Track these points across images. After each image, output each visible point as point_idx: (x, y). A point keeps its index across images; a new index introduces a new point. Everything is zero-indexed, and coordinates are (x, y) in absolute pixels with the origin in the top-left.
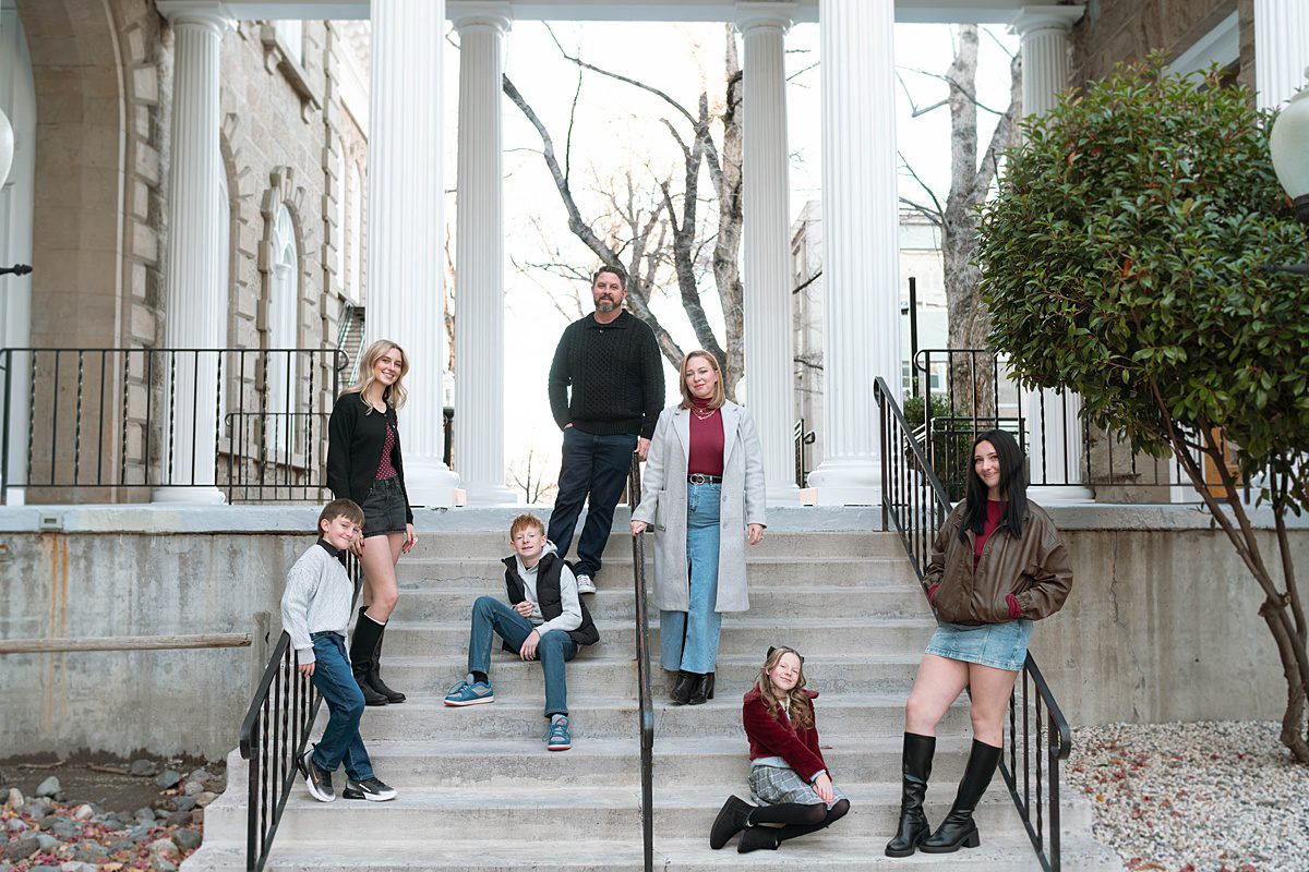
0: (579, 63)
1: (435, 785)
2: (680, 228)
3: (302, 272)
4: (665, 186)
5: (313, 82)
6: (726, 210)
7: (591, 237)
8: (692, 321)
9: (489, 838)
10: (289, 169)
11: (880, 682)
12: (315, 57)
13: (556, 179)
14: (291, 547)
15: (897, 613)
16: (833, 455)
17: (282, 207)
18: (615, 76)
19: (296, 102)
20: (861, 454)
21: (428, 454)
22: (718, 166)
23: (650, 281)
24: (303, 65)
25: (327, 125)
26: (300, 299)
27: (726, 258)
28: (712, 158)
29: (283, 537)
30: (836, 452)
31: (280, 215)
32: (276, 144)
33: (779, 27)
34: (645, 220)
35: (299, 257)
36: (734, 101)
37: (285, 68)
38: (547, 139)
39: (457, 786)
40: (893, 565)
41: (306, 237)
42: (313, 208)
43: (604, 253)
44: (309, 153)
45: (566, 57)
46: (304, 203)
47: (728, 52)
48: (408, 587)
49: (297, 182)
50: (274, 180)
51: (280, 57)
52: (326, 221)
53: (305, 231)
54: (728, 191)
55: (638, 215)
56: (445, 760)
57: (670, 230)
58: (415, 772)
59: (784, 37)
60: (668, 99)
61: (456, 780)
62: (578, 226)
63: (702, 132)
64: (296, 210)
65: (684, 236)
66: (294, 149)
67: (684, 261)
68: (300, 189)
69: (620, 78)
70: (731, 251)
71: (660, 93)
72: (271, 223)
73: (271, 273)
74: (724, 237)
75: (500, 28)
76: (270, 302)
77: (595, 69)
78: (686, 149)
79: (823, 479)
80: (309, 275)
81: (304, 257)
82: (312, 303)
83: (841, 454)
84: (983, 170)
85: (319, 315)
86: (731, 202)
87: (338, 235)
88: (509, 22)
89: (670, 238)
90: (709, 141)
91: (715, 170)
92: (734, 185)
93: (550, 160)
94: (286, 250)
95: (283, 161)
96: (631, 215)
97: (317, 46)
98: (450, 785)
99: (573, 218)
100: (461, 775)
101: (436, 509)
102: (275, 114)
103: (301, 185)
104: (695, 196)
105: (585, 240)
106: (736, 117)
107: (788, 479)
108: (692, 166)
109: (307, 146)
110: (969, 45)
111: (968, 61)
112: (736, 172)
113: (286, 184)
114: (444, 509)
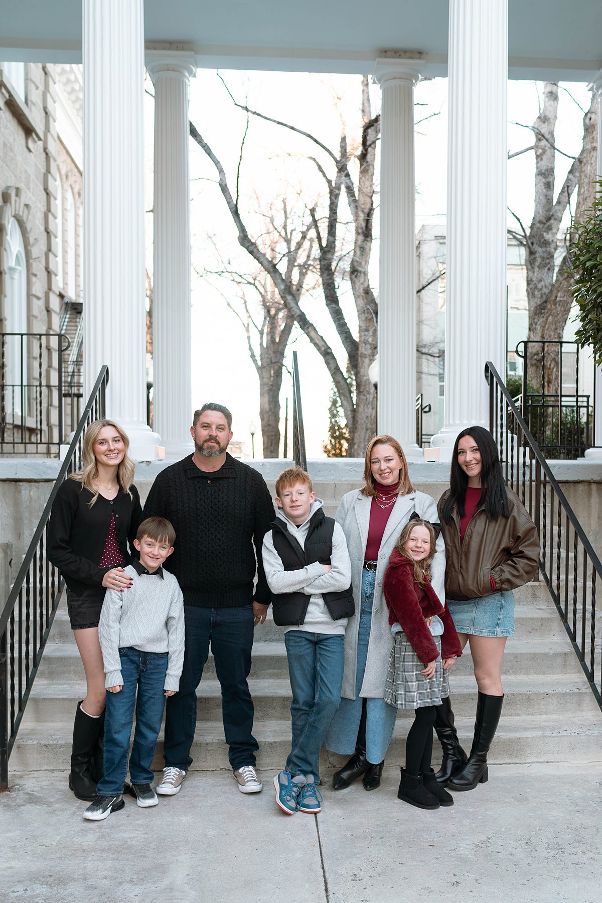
0: (247, 109)
2: (324, 244)
3: (30, 274)
4: (313, 211)
5: (35, 118)
6: (360, 231)
7: (255, 250)
8: (333, 318)
10: (18, 189)
12: (36, 96)
13: (229, 203)
14: (27, 492)
16: (452, 422)
17: (12, 220)
18: (274, 121)
19: (21, 134)
21: (135, 419)
22: (353, 195)
23: (300, 285)
24: (26, 102)
25: (47, 154)
26: (29, 295)
27: (360, 269)
28: (350, 189)
29: (21, 484)
30: (454, 420)
31: (11, 226)
32: (6, 167)
33: (409, 80)
35: (27, 261)
36: (368, 143)
37: (11, 105)
38: (221, 171)
41: (33, 245)
42: (37, 222)
43: (265, 263)
44: (33, 177)
45: (236, 104)
46: (30, 217)
47: (363, 104)
49: (24, 199)
50: (6, 197)
51: (7, 96)
52: (48, 233)
53: (31, 240)
54: (362, 216)
55: (291, 234)
59: (413, 88)
60: (316, 141)
62: (245, 240)
63: (342, 168)
64: (24, 223)
65: (327, 251)
66: (21, 172)
67: (327, 271)
68: (27, 206)
69: (279, 123)
70: (363, 263)
71: (309, 136)
72: (4, 232)
73: (5, 273)
74: (358, 252)
75: (187, 74)
76: (5, 296)
77: (258, 115)
78: (329, 182)
79: (443, 441)
80: (35, 275)
81: (31, 261)
82: (38, 298)
83: (457, 422)
84: (559, 202)
85: (43, 308)
86: (363, 225)
87: (57, 243)
88: (194, 70)
89: (316, 252)
90: (348, 175)
91: (352, 199)
92: (366, 211)
93: (224, 189)
94: (17, 256)
95: (12, 182)
96: (286, 234)
97: (37, 88)
99: (242, 235)
101: (142, 462)
102: (4, 143)
103: (27, 203)
104: (335, 220)
105: (251, 252)
106: (369, 157)
107: (411, 440)
108: (334, 195)
109: (31, 171)
110: (551, 102)
111: (550, 115)
112: (368, 200)
113: (16, 201)
114: (149, 462)
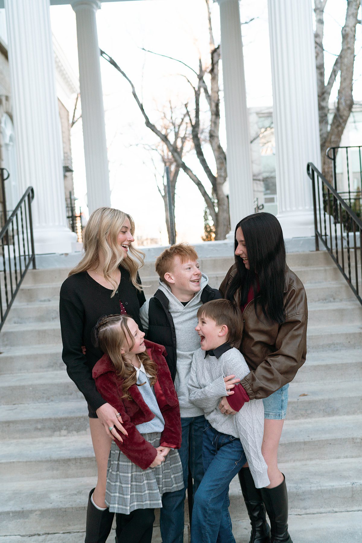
0: (144, 49)
1: (50, 436)
2: (194, 123)
4: (186, 105)
6: (213, 113)
7: (155, 129)
9: (83, 477)
10: (7, 97)
11: (329, 345)
15: (332, 300)
16: (284, 210)
17: (5, 115)
20: (300, 208)
22: (208, 93)
23: (182, 148)
27: (214, 134)
28: (206, 91)
30: (286, 208)
31: (4, 118)
34: (178, 122)
36: (215, 62)
39: (65, 436)
40: (325, 270)
43: (162, 136)
47: (210, 40)
48: (45, 301)
49: (12, 103)
54: (214, 105)
55: (175, 120)
56: (55, 420)
57: (189, 125)
58: (36, 429)
60: (184, 64)
61: (64, 432)
62: (148, 124)
63: (201, 78)
65: (195, 127)
67: (196, 138)
69: (163, 56)
70: (216, 131)
71: (181, 62)
74: (213, 125)
78: (194, 88)
83: (288, 209)
84: (329, 83)
86: (215, 109)
89: (190, 129)
90: (204, 82)
91: (207, 95)
92: (216, 101)
95: (3, 93)
98: (60, 436)
99: (147, 121)
100: (67, 429)
101: (62, 254)
104: (199, 109)
105: (153, 130)
106: (215, 70)
108: (197, 94)
110: (320, 25)
111: (320, 33)
112: (216, 95)
113: (6, 104)
114: (67, 254)
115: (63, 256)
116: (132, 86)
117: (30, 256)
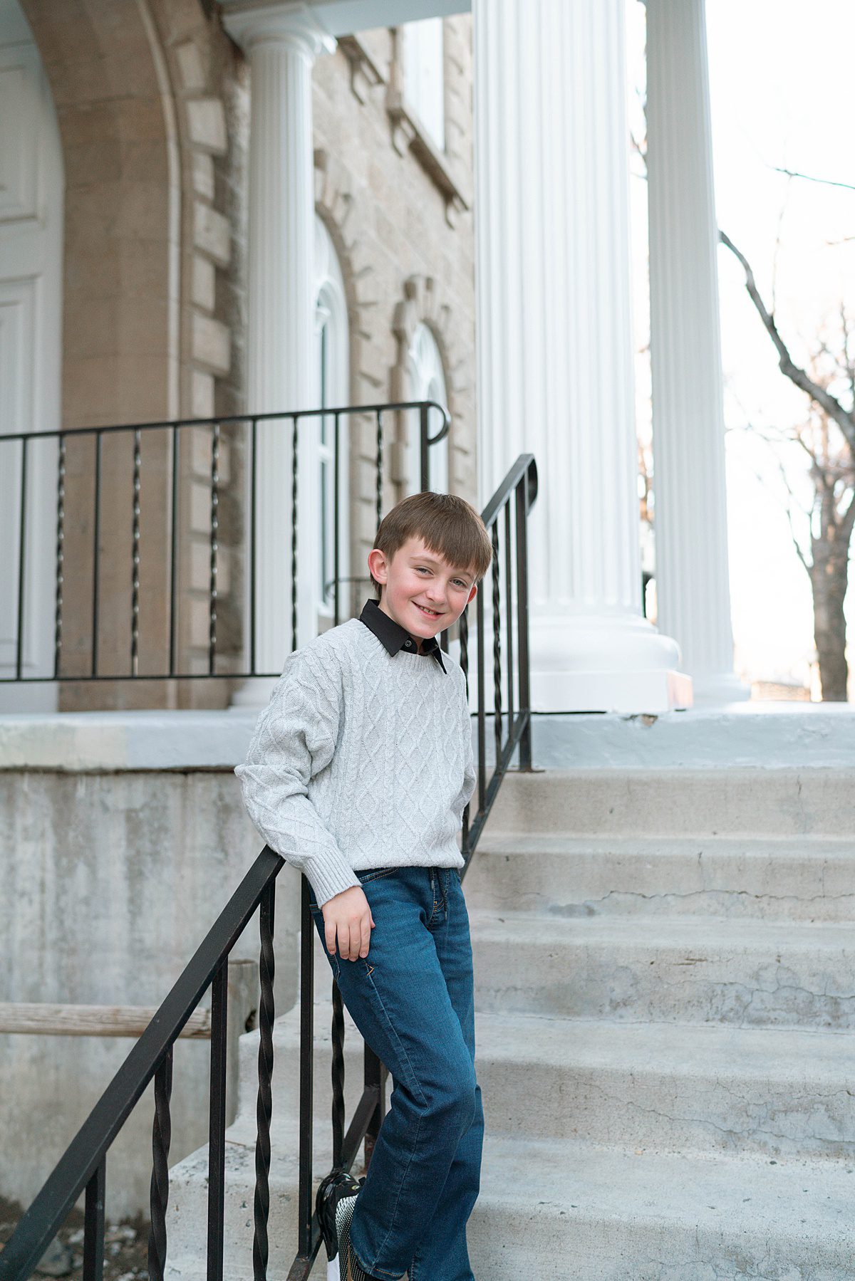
5: (456, 173)
7: (804, 380)
10: (429, 280)
12: (461, 146)
17: (420, 325)
19: (433, 200)
24: (446, 152)
26: (454, 449)
31: (418, 337)
32: (411, 247)
35: (449, 395)
37: (419, 150)
41: (457, 368)
42: (463, 335)
46: (450, 324)
48: (570, 911)
49: (441, 296)
50: (409, 290)
51: (412, 135)
53: (454, 361)
62: (787, 366)
64: (441, 332)
66: (436, 258)
68: (446, 308)
72: (407, 344)
76: (407, 445)
81: (454, 395)
82: (469, 454)
95: (421, 269)
99: (783, 360)
101: (633, 717)
102: (408, 209)
103: (446, 303)
105: (799, 384)
113: (426, 298)
114: (651, 718)
115: (637, 724)
116: (747, 267)
117: (516, 717)
